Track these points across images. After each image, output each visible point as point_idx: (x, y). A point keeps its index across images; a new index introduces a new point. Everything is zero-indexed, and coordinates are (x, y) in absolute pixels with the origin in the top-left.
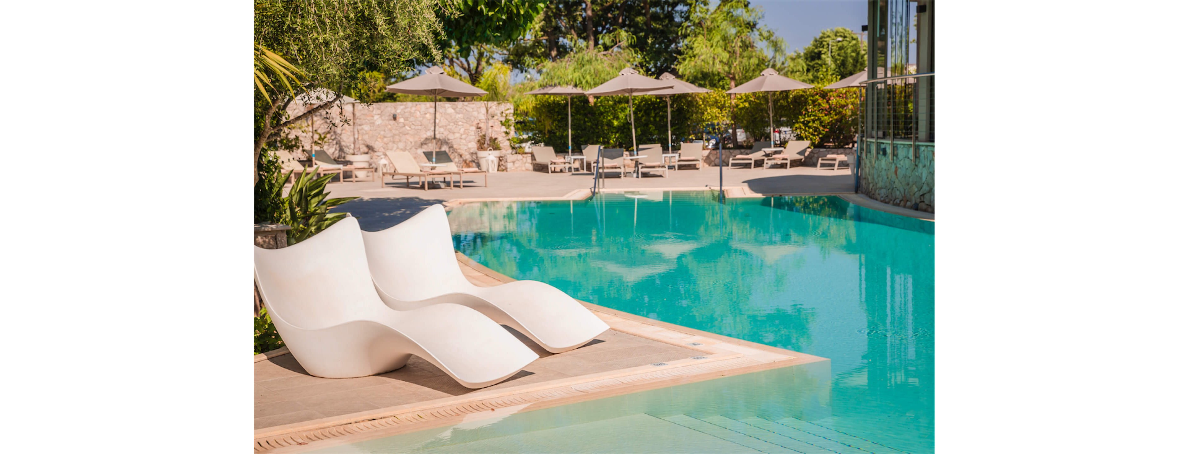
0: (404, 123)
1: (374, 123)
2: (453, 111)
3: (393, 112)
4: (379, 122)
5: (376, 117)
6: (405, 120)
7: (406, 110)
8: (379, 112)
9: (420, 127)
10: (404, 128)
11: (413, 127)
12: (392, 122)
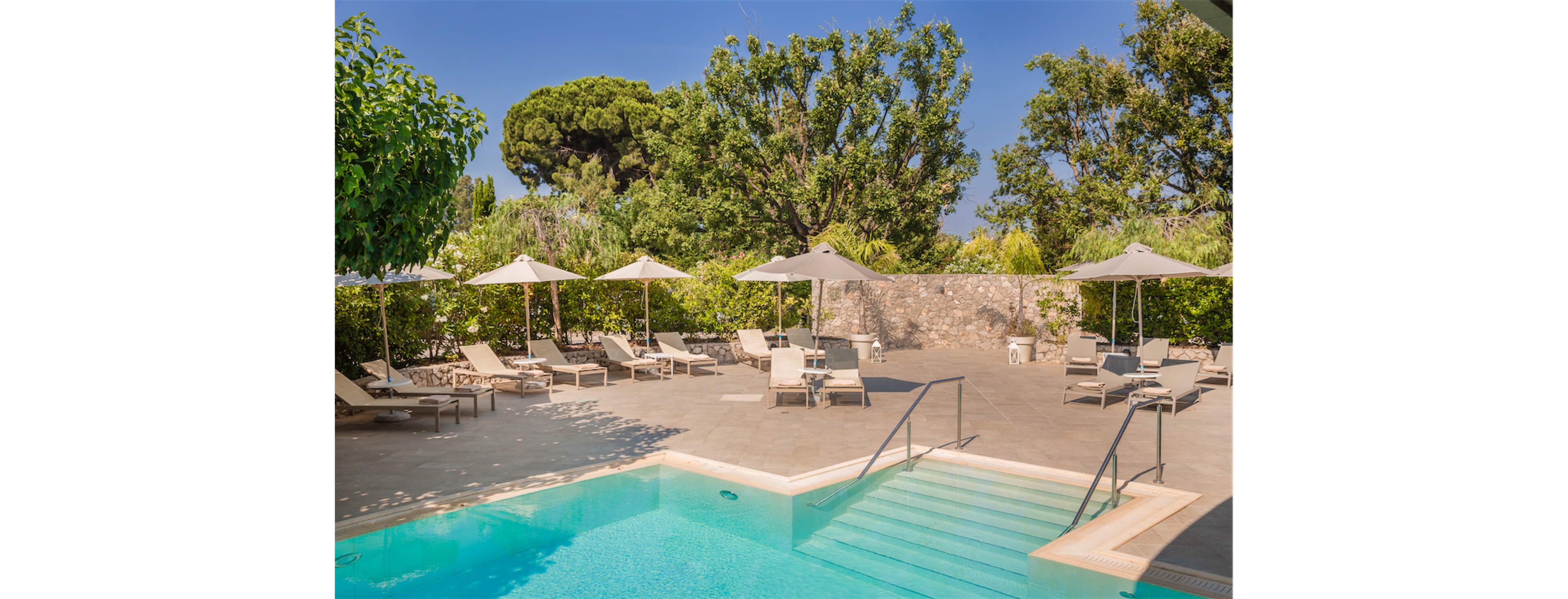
0: (952, 297)
1: (918, 295)
2: (1009, 285)
3: (941, 283)
4: (924, 294)
5: (921, 290)
6: (953, 293)
7: (955, 283)
8: (925, 284)
9: (970, 302)
10: (952, 302)
11: (962, 301)
12: (939, 295)
